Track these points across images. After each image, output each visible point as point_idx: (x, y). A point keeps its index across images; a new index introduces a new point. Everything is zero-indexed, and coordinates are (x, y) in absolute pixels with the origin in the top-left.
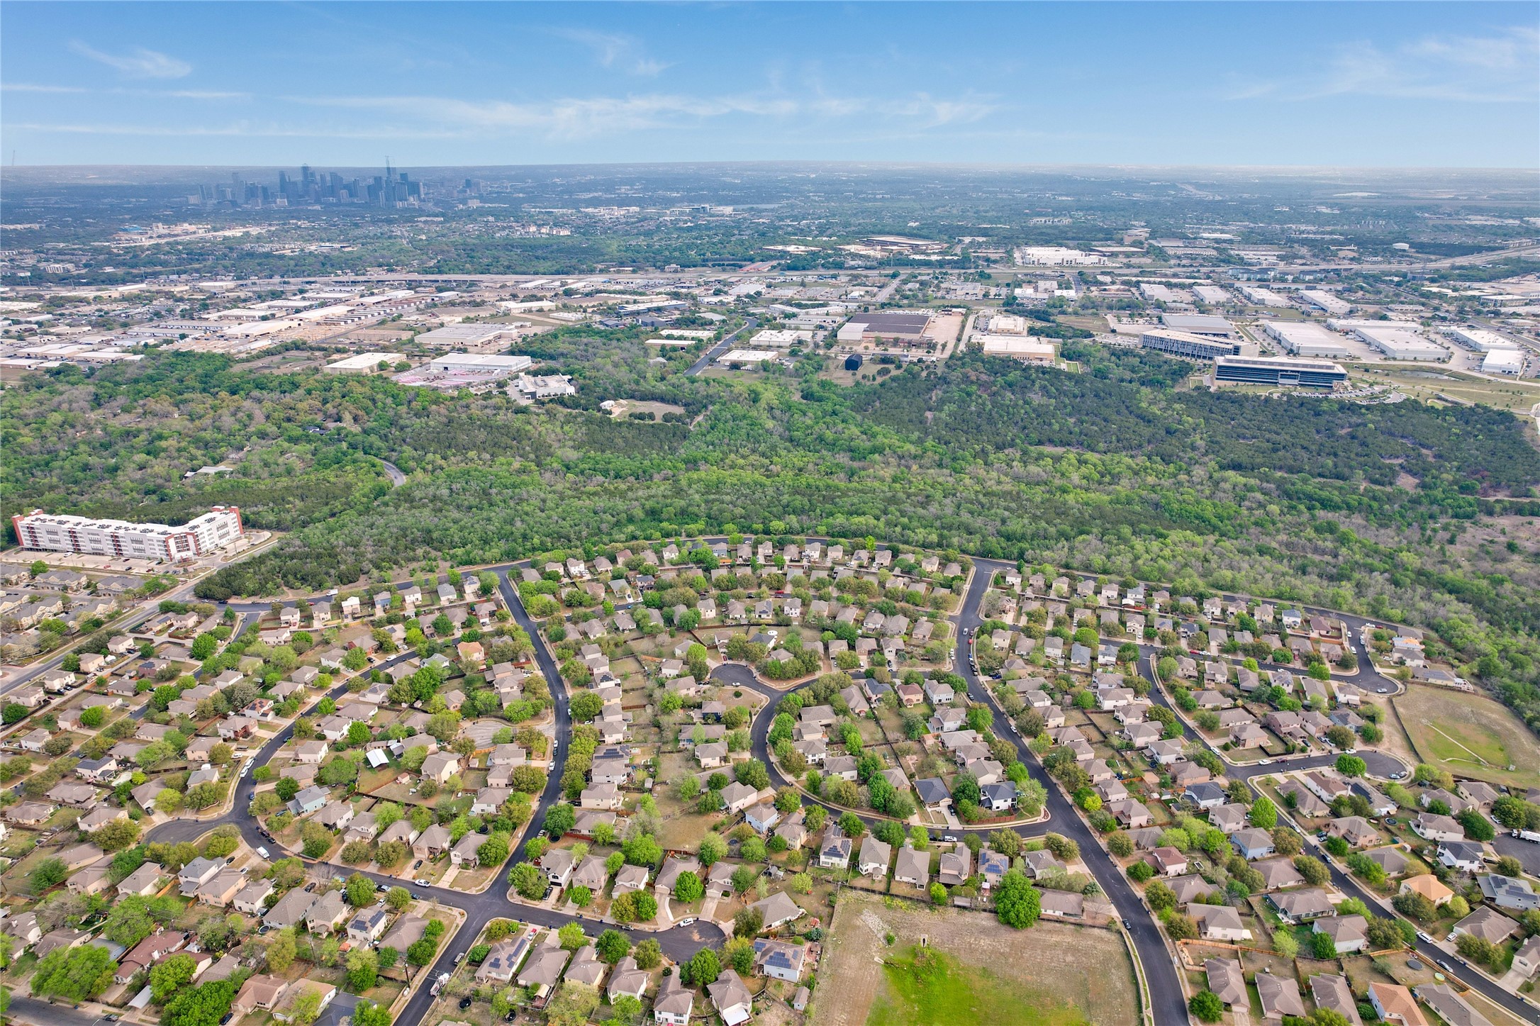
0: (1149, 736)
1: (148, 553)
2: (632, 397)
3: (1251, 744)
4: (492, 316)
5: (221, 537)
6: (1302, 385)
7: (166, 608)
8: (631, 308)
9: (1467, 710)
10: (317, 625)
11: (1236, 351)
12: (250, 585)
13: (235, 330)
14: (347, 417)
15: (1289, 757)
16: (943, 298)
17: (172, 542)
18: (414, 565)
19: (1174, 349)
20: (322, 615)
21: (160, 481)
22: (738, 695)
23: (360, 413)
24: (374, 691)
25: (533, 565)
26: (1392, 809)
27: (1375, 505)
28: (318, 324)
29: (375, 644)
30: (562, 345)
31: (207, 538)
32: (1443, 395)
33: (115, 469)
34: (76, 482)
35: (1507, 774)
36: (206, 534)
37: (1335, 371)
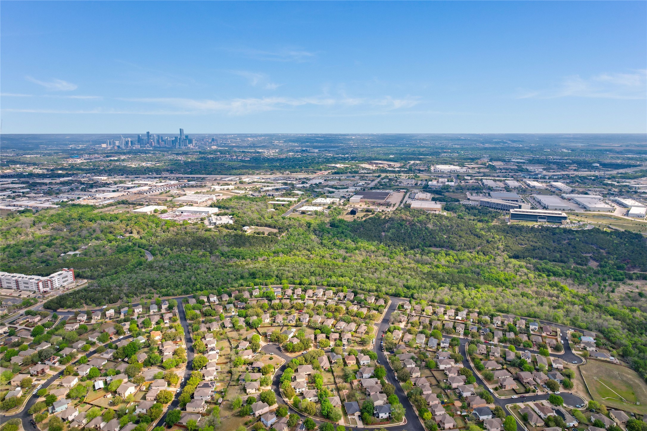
0: (459, 382)
1: (30, 289)
2: (257, 225)
3: (508, 388)
4: (207, 191)
5: (64, 282)
6: (548, 222)
7: (28, 313)
8: (265, 189)
9: (616, 373)
10: (93, 322)
11: (520, 207)
12: (69, 303)
13: (101, 195)
14: (135, 232)
15: (527, 395)
16: (398, 185)
17: (41, 284)
18: (144, 296)
19: (494, 206)
20: (96, 317)
21: (48, 257)
22: (271, 359)
23: (140, 230)
24: (107, 353)
25: (194, 297)
26: (576, 424)
27: (577, 274)
28: (135, 194)
29: (114, 331)
30: (232, 204)
31: (57, 282)
32: (611, 226)
33: (32, 252)
34: (13, 257)
35: (636, 406)
36: (57, 280)
37: (562, 215)
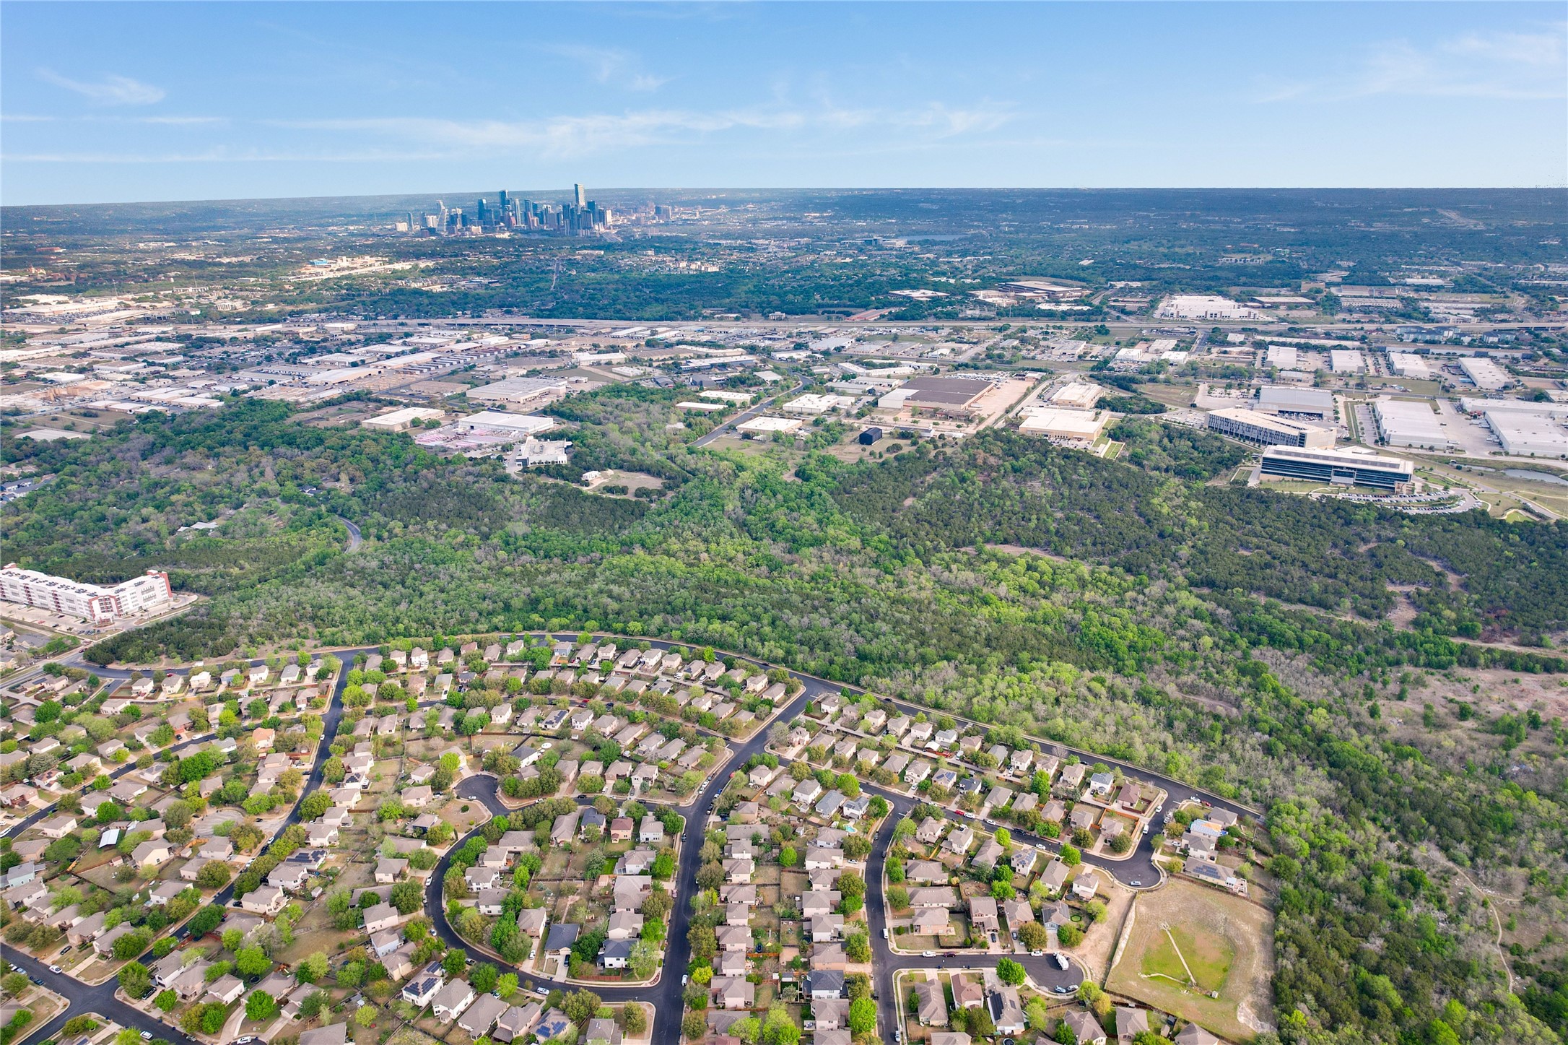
0: (821, 906)
1: (78, 612)
2: (621, 468)
4: (560, 368)
5: (145, 600)
6: (1356, 484)
7: (50, 670)
8: (696, 363)
9: (1221, 916)
10: (160, 697)
12: (131, 652)
13: (321, 376)
14: (344, 477)
15: (962, 952)
16: (1033, 358)
17: (97, 604)
18: (285, 642)
20: (168, 688)
21: (150, 536)
22: (464, 809)
23: (358, 474)
24: (150, 772)
25: (380, 652)
26: (1018, 1029)
27: (1334, 644)
28: (397, 372)
29: (188, 722)
30: (593, 408)
31: (129, 601)
32: (1531, 505)
33: (123, 521)
36: (130, 597)
